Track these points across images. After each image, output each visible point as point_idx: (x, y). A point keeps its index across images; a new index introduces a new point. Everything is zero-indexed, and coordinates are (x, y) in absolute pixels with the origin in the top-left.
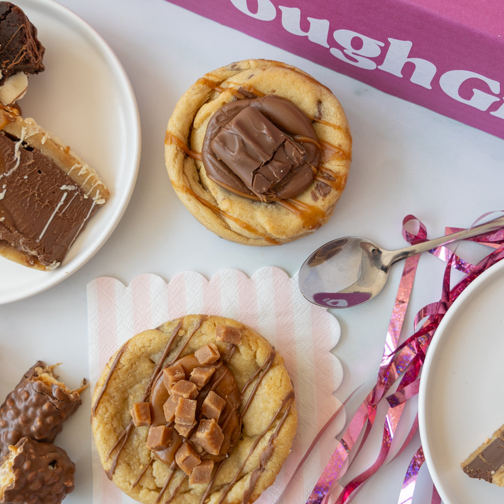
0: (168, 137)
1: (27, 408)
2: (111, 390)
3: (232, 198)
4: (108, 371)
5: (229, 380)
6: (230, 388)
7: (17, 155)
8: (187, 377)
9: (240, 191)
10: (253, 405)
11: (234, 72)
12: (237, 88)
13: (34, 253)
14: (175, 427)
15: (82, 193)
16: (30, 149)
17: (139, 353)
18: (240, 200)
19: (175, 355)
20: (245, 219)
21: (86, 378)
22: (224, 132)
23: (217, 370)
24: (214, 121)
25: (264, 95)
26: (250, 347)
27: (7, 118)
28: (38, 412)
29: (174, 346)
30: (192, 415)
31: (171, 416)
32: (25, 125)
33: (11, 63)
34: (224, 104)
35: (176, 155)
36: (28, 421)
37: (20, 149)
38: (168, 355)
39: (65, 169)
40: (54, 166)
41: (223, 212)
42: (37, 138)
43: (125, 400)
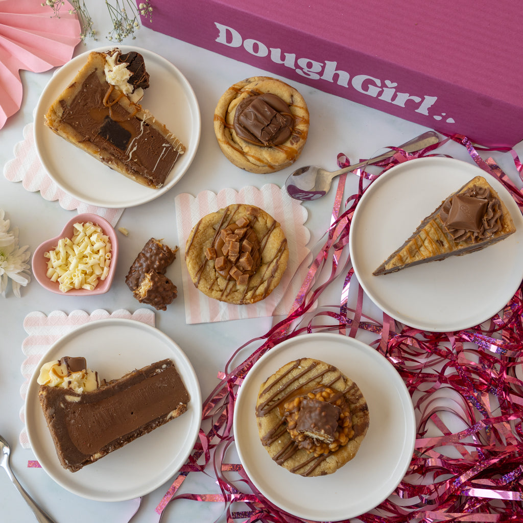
0: (216, 117)
1: (151, 256)
2: (195, 243)
3: (250, 145)
4: (193, 234)
5: (253, 235)
6: (255, 239)
7: (142, 128)
8: (233, 233)
9: (254, 141)
10: (266, 246)
11: (247, 83)
12: (250, 90)
13: (151, 178)
14: (229, 257)
15: (173, 148)
16: (147, 125)
17: (208, 224)
18: (254, 146)
19: (226, 224)
20: (258, 155)
21: (177, 246)
22: (246, 111)
23: (247, 230)
24: (239, 107)
25: (264, 93)
26: (264, 218)
27: (137, 109)
28: (157, 258)
29: (225, 220)
30: (238, 250)
31: (227, 252)
32: (145, 113)
33: (138, 82)
34: (244, 99)
35: (221, 125)
36: (153, 263)
37: (143, 125)
38: (222, 225)
39: (164, 136)
40: (159, 134)
41: (246, 153)
42: (151, 119)
43: (201, 249)
